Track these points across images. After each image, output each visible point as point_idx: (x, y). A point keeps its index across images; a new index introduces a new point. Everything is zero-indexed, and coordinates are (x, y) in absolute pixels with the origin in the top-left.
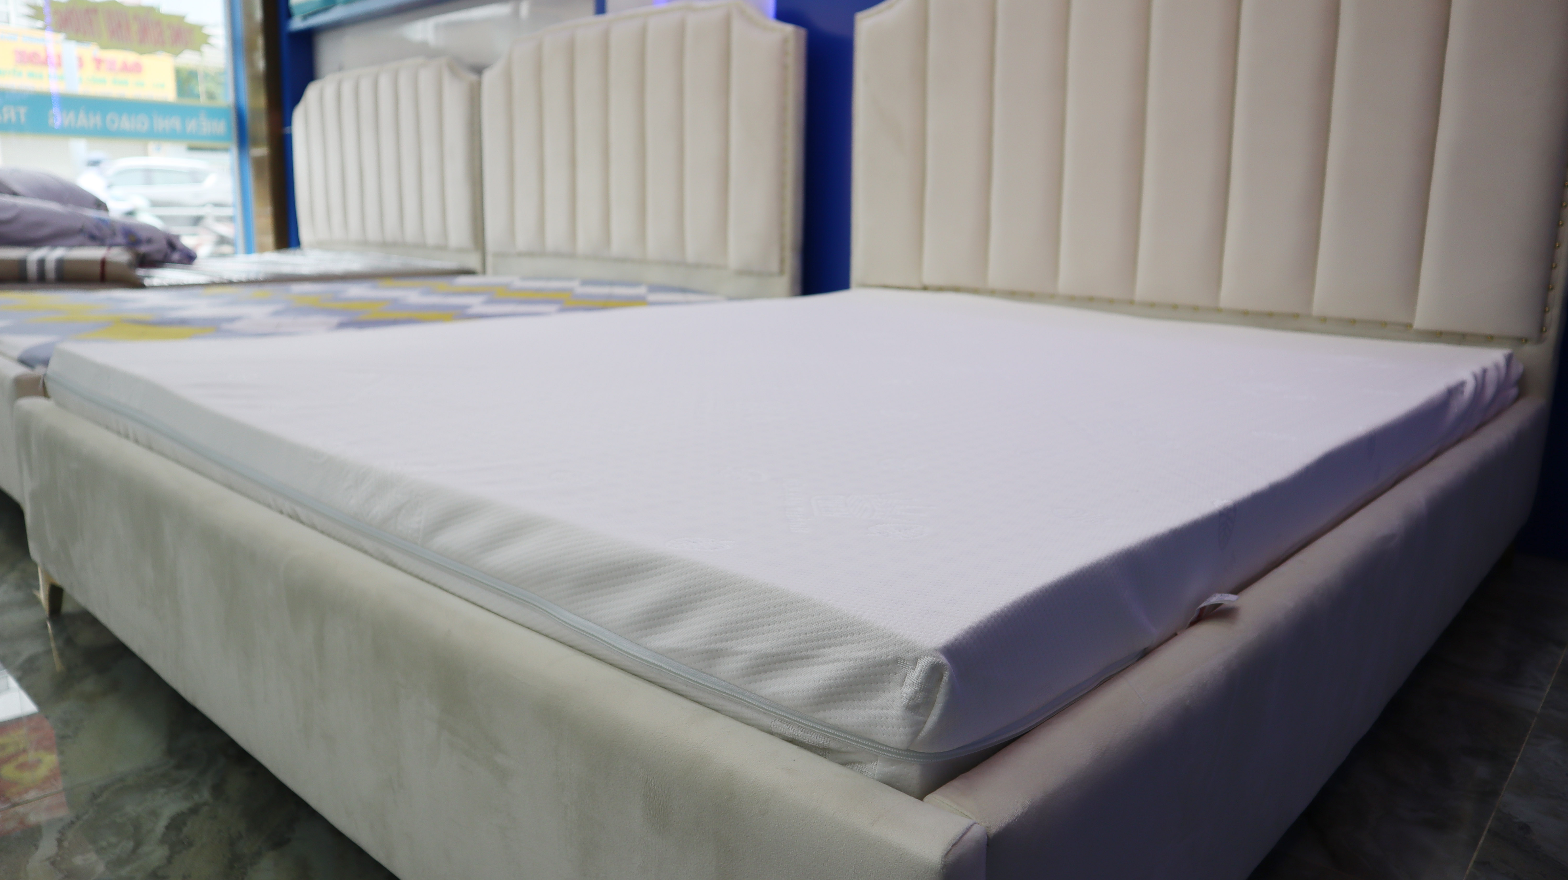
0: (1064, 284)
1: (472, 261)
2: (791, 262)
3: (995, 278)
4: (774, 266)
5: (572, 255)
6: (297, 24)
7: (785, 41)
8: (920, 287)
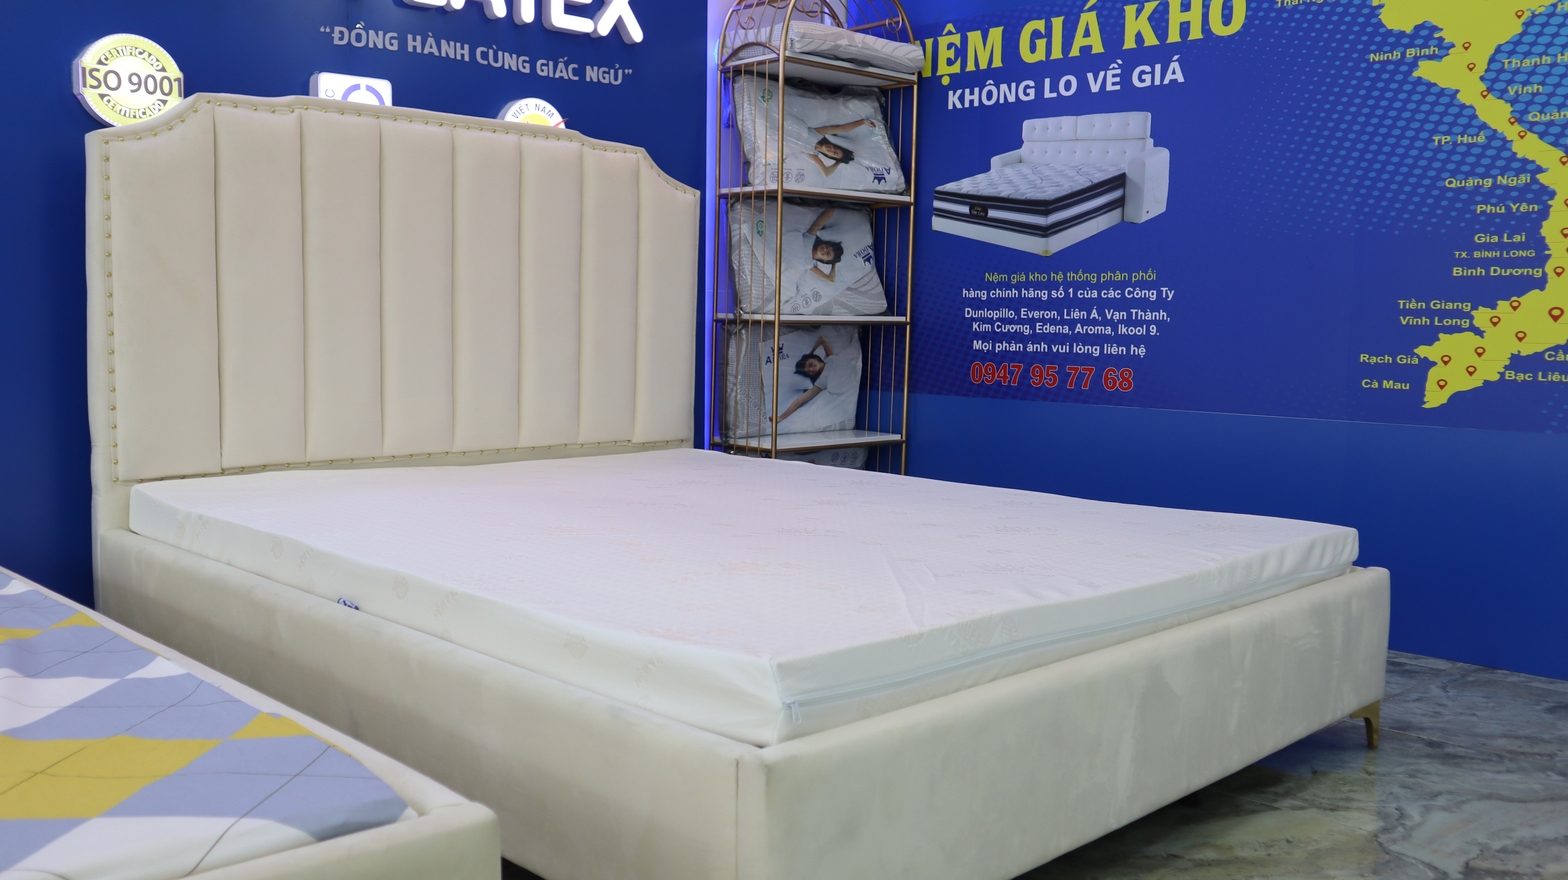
8: (219, 471)
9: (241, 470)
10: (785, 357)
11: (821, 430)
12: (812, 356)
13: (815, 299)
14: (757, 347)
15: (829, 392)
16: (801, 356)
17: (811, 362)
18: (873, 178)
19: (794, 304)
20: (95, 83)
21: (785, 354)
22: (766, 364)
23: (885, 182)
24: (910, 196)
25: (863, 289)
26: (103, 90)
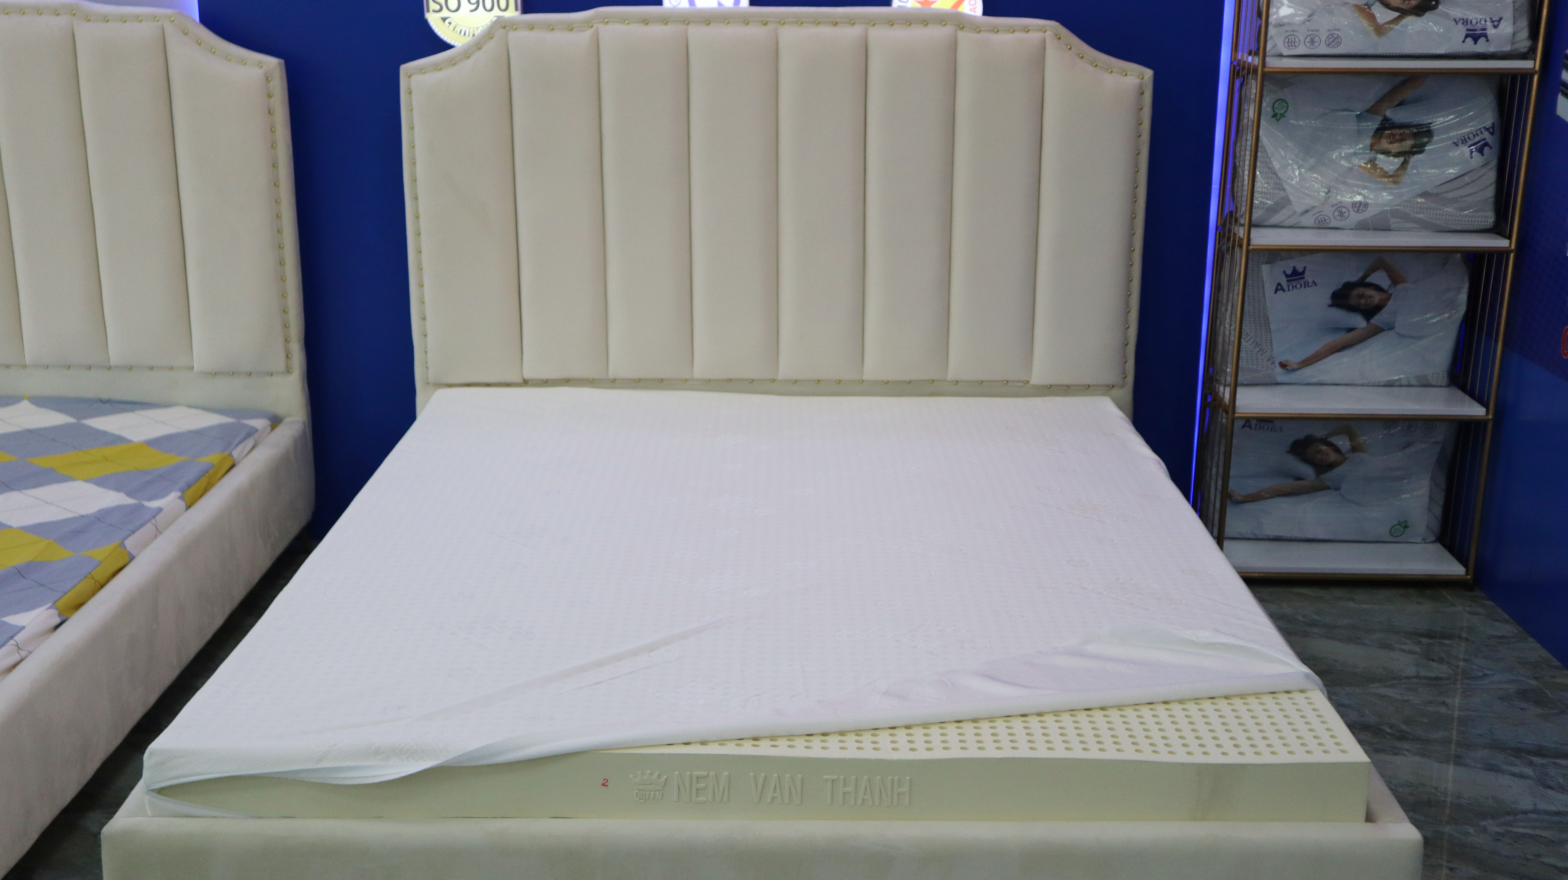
0: (703, 367)
3: (620, 365)
4: (278, 365)
8: (520, 380)
9: (545, 383)
10: (1310, 285)
11: (1383, 384)
12: (1362, 283)
13: (1356, 209)
14: (1258, 270)
15: (1397, 333)
16: (1342, 284)
17: (1361, 293)
18: (1464, 35)
19: (1319, 214)
20: (437, 7)
21: (1310, 281)
22: (1276, 292)
23: (1488, 40)
24: (1535, 60)
25: (1450, 195)
26: (445, 13)
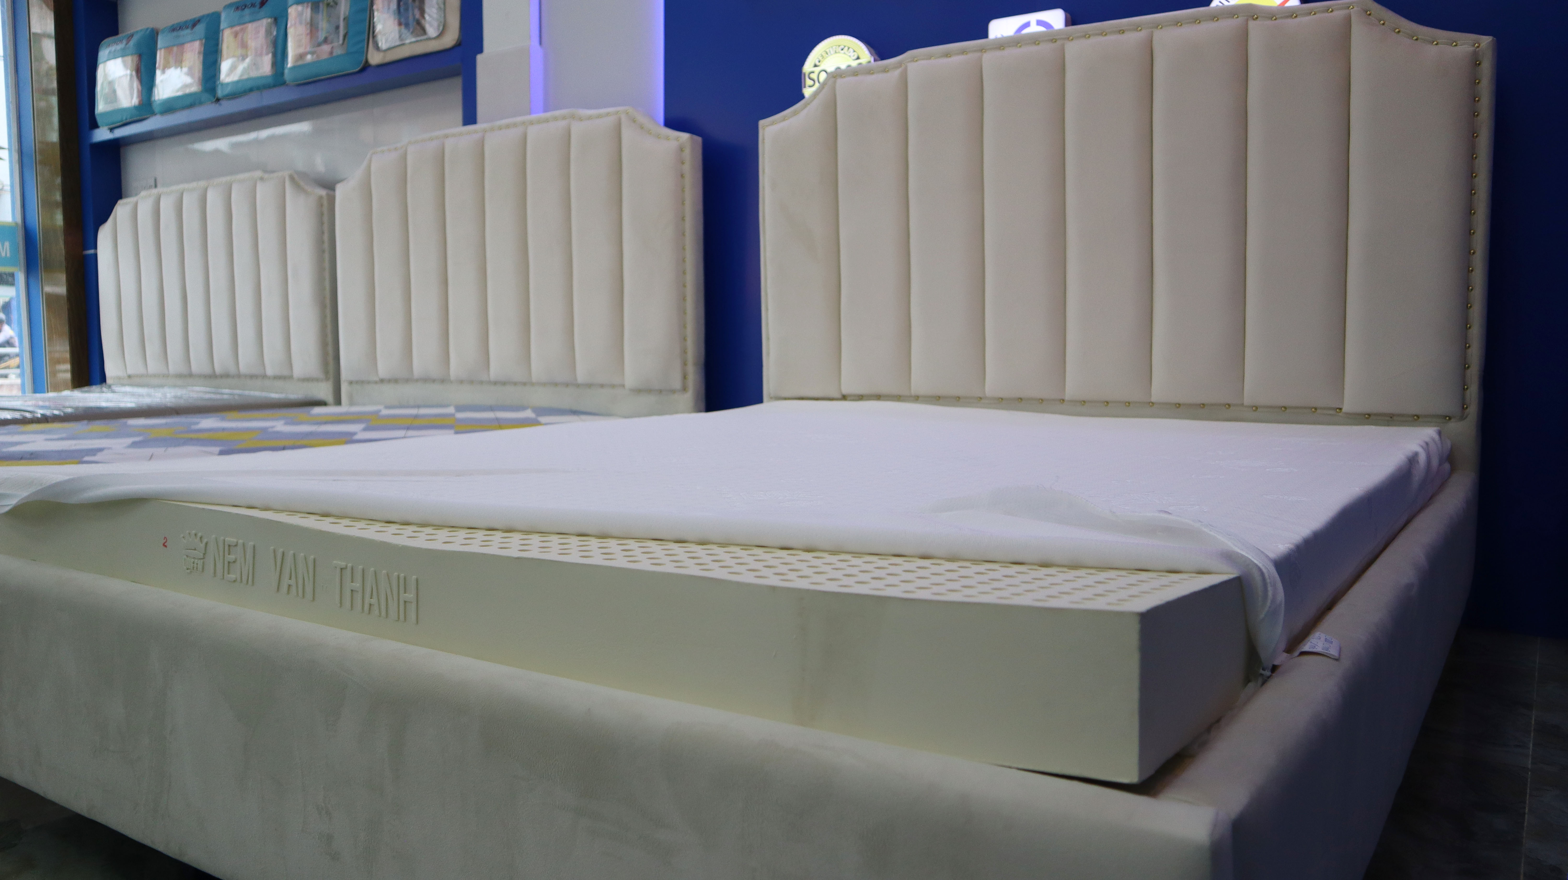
0: (992, 386)
1: (323, 391)
2: (694, 377)
3: (919, 383)
4: (677, 384)
5: (444, 380)
6: (102, 135)
7: (681, 149)
8: (839, 396)
9: (860, 398)
20: (811, 83)
